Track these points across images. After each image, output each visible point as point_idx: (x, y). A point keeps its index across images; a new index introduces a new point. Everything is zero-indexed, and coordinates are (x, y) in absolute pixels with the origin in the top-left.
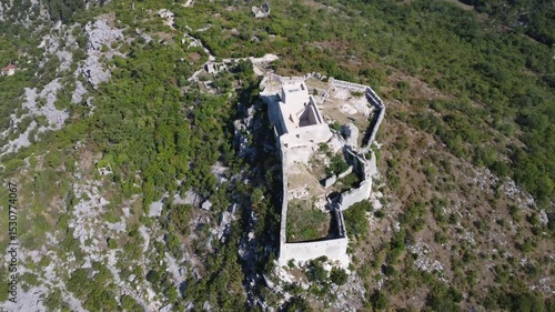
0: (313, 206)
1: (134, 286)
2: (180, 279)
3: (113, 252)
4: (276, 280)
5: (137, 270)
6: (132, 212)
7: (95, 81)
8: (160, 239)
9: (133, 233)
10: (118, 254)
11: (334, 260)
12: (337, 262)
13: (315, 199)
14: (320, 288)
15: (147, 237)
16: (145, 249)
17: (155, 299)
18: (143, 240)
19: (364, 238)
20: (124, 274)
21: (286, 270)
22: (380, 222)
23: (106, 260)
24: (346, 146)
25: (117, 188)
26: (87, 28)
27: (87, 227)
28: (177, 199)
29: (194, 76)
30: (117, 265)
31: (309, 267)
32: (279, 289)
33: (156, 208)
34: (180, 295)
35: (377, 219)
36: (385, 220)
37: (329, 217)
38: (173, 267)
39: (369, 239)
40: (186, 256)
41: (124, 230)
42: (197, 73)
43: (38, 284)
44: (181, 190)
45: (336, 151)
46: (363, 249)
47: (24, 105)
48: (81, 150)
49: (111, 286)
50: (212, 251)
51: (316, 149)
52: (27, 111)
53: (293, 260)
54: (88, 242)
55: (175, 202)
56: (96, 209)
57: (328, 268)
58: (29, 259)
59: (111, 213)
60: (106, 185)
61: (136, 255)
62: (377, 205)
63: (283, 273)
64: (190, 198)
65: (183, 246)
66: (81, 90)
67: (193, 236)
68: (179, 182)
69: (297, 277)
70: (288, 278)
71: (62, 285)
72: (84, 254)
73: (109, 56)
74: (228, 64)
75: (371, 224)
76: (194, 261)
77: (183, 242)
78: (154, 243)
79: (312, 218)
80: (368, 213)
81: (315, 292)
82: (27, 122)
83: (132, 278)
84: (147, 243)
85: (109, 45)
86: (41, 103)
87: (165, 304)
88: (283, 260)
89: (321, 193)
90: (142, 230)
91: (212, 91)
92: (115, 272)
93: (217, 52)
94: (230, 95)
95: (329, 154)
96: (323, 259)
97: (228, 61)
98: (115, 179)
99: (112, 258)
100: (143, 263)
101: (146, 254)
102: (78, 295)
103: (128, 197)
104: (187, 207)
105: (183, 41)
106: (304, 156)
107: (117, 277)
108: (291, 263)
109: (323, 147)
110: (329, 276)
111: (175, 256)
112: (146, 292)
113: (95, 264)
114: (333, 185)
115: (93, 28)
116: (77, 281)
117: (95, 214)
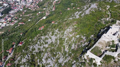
0: (101, 50)
1: (66, 45)
2: (73, 48)
3: (67, 38)
4: (84, 57)
5: (68, 43)
6: (74, 34)
7: (86, 13)
8: (75, 41)
9: (72, 37)
10: (68, 39)
11: (96, 61)
12: (97, 62)
13: (102, 49)
14: (90, 64)
15: (73, 39)
16: (72, 41)
17: (67, 48)
18: (72, 39)
19: (107, 63)
20: (66, 42)
21: (87, 56)
22: (114, 63)
23: (66, 38)
24: (118, 44)
25: (75, 30)
26: (92, 4)
27: (67, 32)
28: (82, 37)
29: (103, 19)
30: (67, 40)
31: (91, 59)
32: (83, 59)
33: (78, 36)
34: (71, 50)
35: (114, 62)
36: (116, 64)
37: (102, 54)
38: (73, 46)
39: (108, 64)
40: (76, 46)
41: (71, 36)
42: (104, 19)
43: (57, 36)
44: (84, 36)
45: (115, 43)
46: (105, 65)
47: (75, 13)
48: (75, 22)
49: (64, 43)
50: (80, 47)
51: (111, 41)
52: (75, 15)
53: (89, 55)
54: (65, 35)
55: (81, 37)
56: (70, 31)
57: (94, 62)
58: (58, 32)
59: (71, 33)
60: (74, 29)
61: (70, 41)
62: (117, 60)
63: (86, 56)
64: (84, 38)
65: (77, 44)
66: (84, 14)
67: (80, 43)
68: (85, 35)
69: (87, 59)
70: (86, 58)
71: (59, 38)
72: (64, 36)
73: (92, 10)
74: (112, 20)
75: (112, 62)
76: (76, 47)
77: (77, 43)
78: (73, 41)
79: (98, 51)
80: (113, 60)
81: (89, 64)
82: (74, 16)
83: (67, 43)
84: (73, 40)
85: (93, 9)
86: (77, 14)
87: (68, 50)
88: (87, 54)
89: (104, 49)
90: (73, 38)
91: (104, 23)
92: (66, 41)
93: (112, 17)
94: (107, 25)
95: (113, 43)
96: (94, 59)
97: (112, 19)
98: (76, 29)
99: (66, 39)
100: (70, 42)
101: (71, 42)
102: (60, 41)
103: (75, 32)
104: (82, 39)
105: (107, 12)
106: (107, 40)
107: (65, 42)
108: (88, 56)
109: (113, 41)
110: (93, 63)
111: (75, 44)
112: (67, 47)
113: (64, 38)
114: (108, 49)
115: (93, 5)
116: (61, 39)
117: (69, 31)
